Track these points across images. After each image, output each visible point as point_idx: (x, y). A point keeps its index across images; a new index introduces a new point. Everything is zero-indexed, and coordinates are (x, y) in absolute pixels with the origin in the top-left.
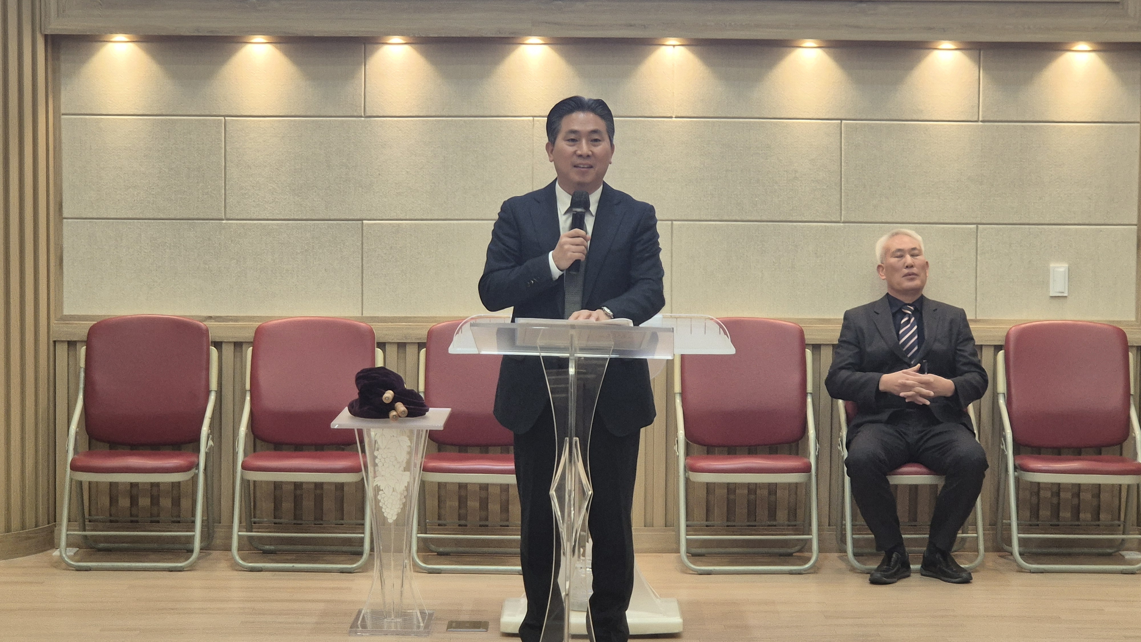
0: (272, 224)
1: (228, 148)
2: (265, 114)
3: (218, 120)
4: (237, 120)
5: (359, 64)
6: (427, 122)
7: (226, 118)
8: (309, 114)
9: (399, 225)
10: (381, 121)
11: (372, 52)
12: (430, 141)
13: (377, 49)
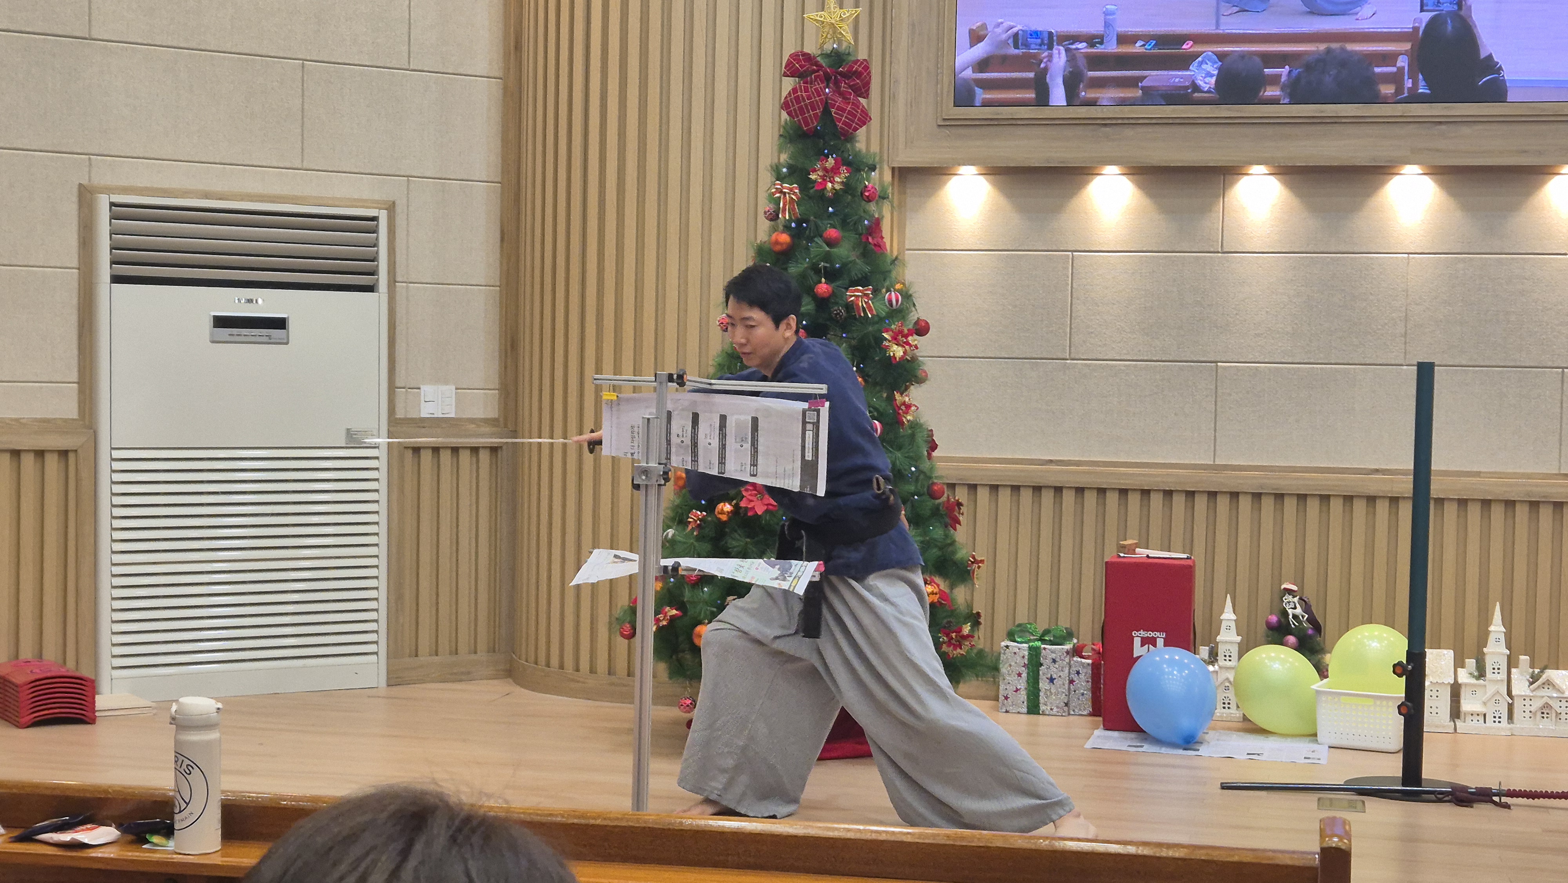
0: (1120, 365)
1: (1074, 284)
2: (1115, 249)
3: (1065, 255)
4: (1085, 256)
5: (1218, 197)
6: (1290, 258)
7: (1075, 253)
8: (1162, 249)
9: (1256, 368)
10: (1239, 257)
11: (1232, 183)
12: (1294, 278)
13: (1238, 180)
